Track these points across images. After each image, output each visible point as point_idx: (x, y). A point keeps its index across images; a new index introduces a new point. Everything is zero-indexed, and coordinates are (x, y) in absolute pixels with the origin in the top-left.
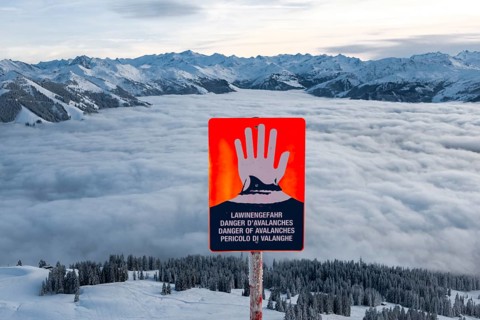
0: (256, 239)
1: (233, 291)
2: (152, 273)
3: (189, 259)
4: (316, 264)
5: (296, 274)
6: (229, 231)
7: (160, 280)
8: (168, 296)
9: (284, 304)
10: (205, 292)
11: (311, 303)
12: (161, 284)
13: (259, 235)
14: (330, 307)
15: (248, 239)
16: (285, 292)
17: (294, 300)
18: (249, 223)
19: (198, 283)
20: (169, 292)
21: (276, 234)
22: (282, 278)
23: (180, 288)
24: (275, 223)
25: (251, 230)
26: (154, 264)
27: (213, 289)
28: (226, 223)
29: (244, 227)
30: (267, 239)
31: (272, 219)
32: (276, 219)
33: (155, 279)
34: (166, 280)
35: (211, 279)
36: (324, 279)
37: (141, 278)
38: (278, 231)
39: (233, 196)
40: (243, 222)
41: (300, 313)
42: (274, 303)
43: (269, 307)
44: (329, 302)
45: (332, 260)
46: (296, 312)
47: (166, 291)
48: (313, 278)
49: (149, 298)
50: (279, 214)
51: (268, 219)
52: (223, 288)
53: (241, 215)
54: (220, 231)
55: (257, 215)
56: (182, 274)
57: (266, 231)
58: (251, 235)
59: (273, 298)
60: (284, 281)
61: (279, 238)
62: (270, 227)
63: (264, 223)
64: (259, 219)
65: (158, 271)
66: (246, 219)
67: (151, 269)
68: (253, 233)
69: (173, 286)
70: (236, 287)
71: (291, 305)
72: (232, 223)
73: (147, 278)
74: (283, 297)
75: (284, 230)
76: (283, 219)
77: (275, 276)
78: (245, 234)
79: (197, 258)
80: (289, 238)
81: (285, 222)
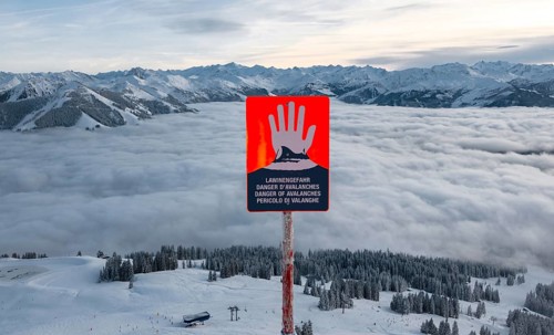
0: (287, 201)
1: (273, 278)
2: (199, 262)
3: (233, 249)
4: (348, 254)
5: (329, 263)
6: (264, 194)
7: (207, 268)
8: (214, 282)
9: (319, 289)
10: (248, 279)
11: (343, 288)
12: (207, 272)
13: (290, 197)
14: (361, 292)
15: (281, 201)
16: (319, 279)
17: (328, 286)
18: (281, 187)
19: (240, 270)
20: (215, 279)
21: (305, 197)
22: (317, 266)
23: (225, 275)
24: (304, 187)
25: (282, 194)
26: (202, 254)
27: (254, 276)
28: (262, 187)
29: (277, 191)
30: (297, 200)
31: (302, 184)
32: (305, 183)
33: (202, 267)
34: (212, 268)
35: (253, 267)
36: (355, 267)
37: (190, 266)
38: (306, 194)
39: (267, 164)
40: (276, 187)
41: (333, 298)
42: (310, 289)
43: (306, 292)
44: (360, 288)
45: (362, 250)
46: (330, 297)
47: (212, 278)
48: (344, 266)
49: (197, 285)
50: (308, 180)
51: (298, 184)
52: (264, 275)
53: (274, 180)
54: (257, 194)
55: (288, 180)
56: (227, 263)
57: (295, 194)
58: (283, 197)
59: (309, 285)
60: (318, 269)
61: (307, 200)
62: (300, 191)
63: (294, 187)
64: (290, 184)
65: (205, 261)
66: (279, 184)
67: (199, 258)
68: (285, 196)
69: (218, 273)
70: (275, 274)
71: (325, 291)
72: (266, 187)
73: (195, 266)
74: (318, 283)
75: (311, 192)
76: (311, 183)
77: (311, 264)
78: (278, 197)
79: (240, 248)
80: (316, 200)
81: (312, 187)
